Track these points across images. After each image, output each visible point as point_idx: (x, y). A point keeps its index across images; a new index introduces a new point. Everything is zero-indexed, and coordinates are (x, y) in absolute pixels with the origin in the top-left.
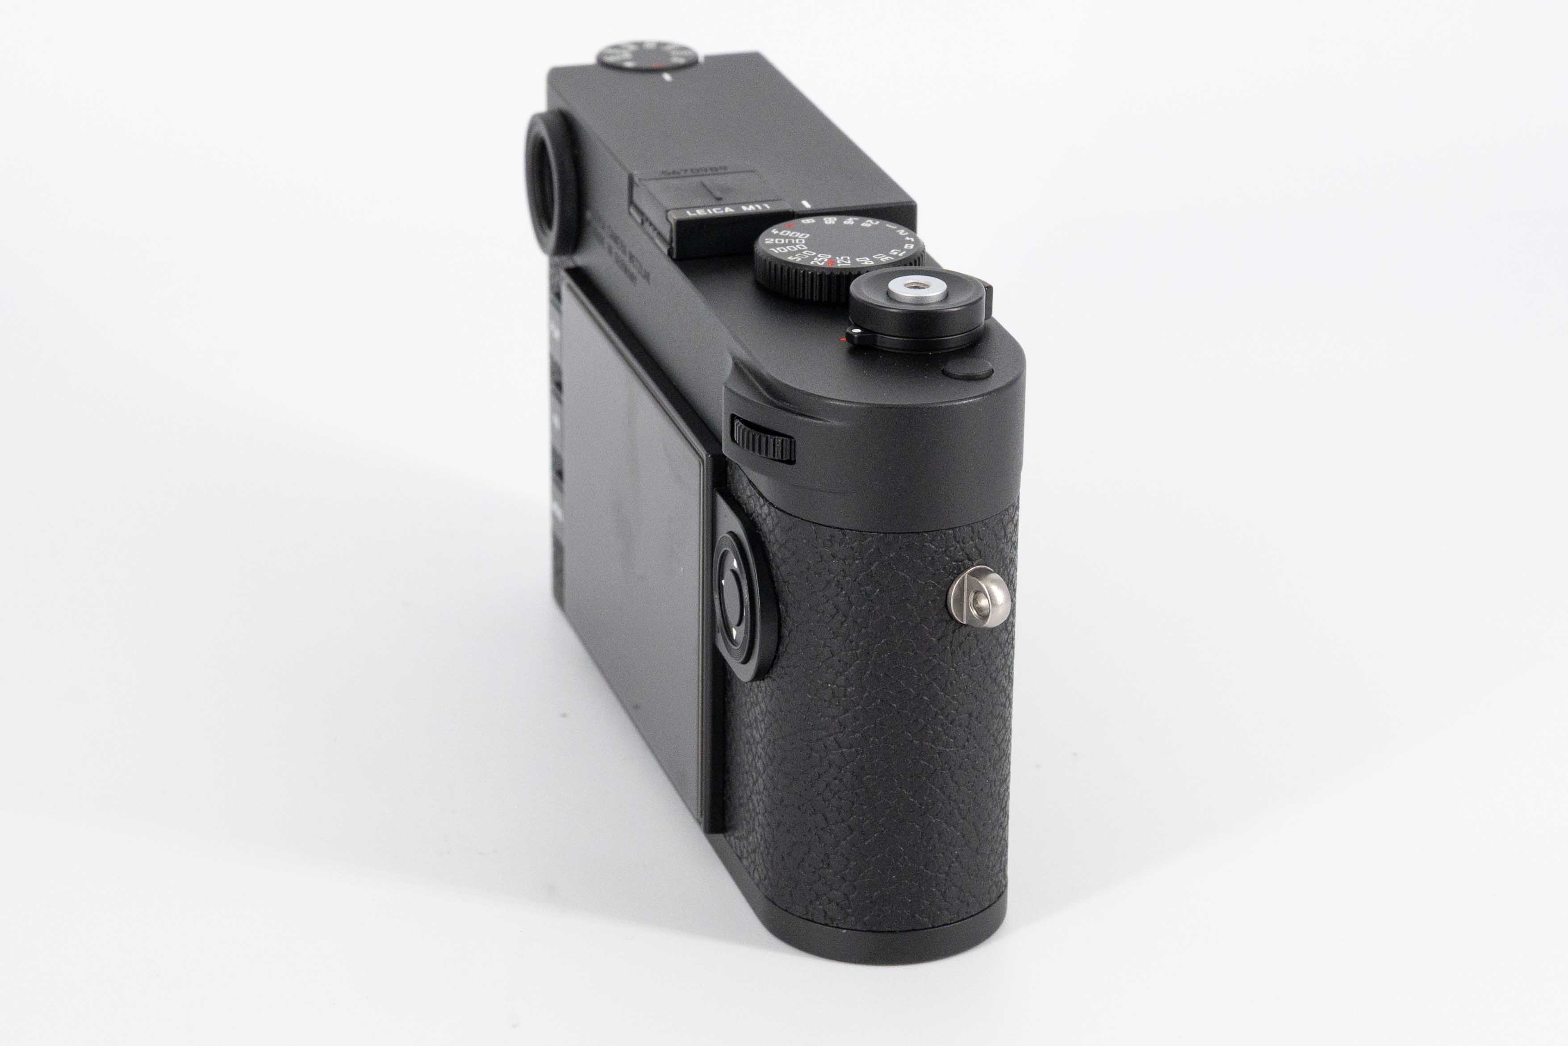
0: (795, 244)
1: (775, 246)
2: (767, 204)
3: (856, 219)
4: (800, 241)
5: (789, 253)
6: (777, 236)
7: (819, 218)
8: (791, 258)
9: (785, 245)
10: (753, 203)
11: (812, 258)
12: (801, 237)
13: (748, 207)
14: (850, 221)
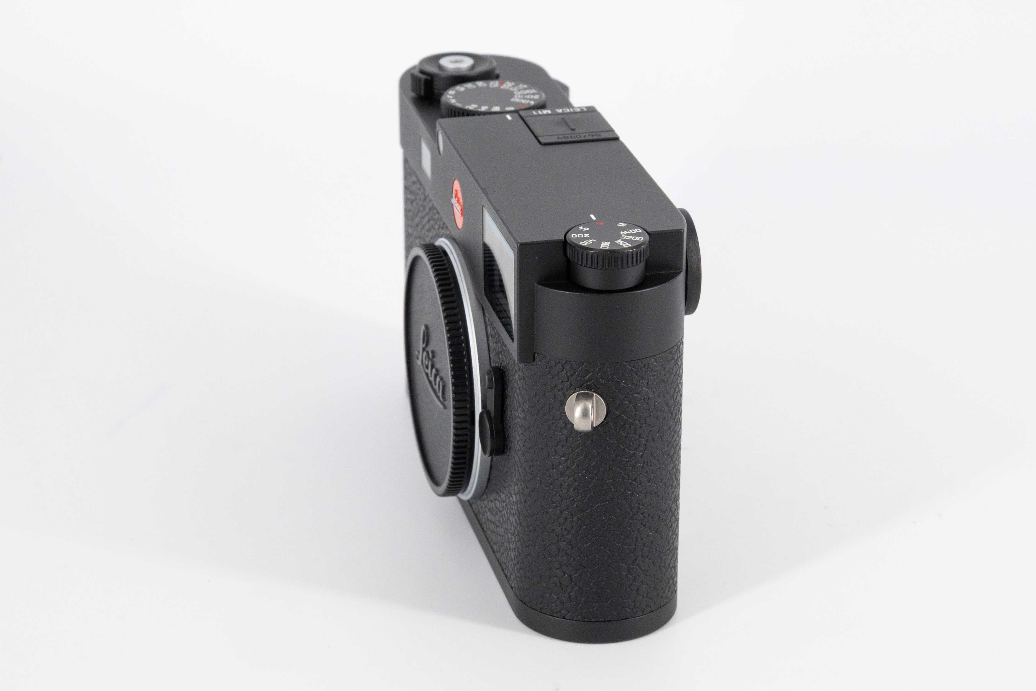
0: (521, 95)
1: (534, 94)
2: (534, 114)
3: (479, 110)
4: (518, 96)
5: (525, 89)
6: (530, 100)
7: (503, 110)
8: (525, 86)
9: (527, 94)
10: (544, 115)
11: (513, 86)
12: (516, 99)
13: (547, 113)
14: (484, 109)
